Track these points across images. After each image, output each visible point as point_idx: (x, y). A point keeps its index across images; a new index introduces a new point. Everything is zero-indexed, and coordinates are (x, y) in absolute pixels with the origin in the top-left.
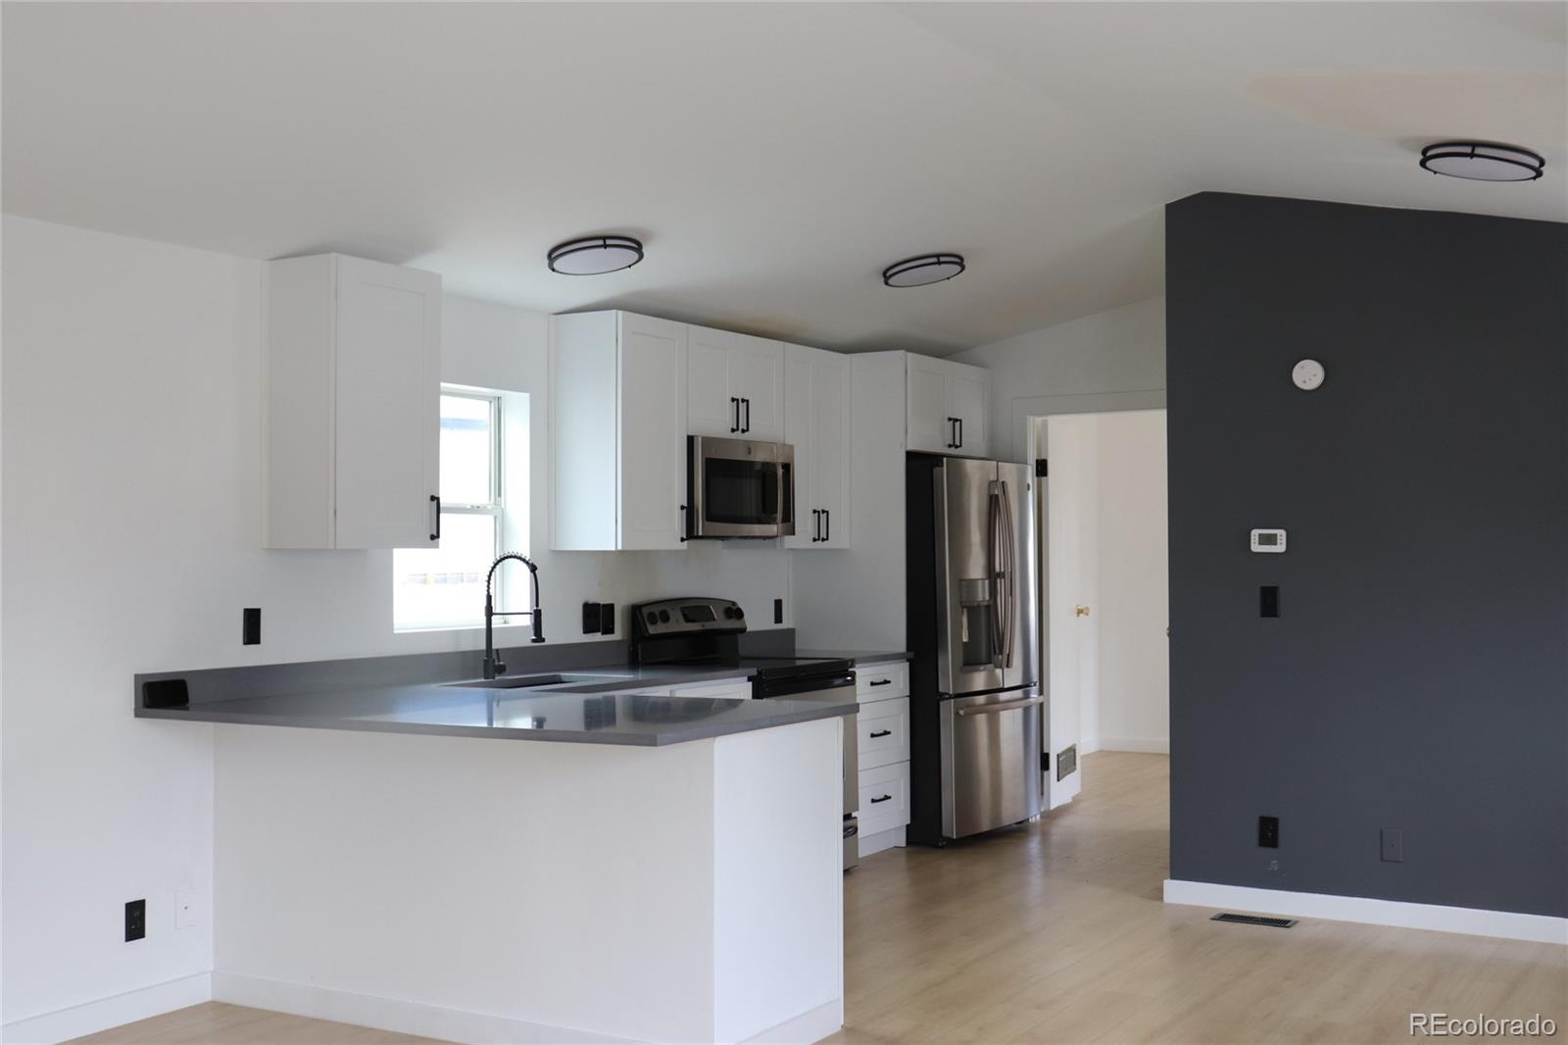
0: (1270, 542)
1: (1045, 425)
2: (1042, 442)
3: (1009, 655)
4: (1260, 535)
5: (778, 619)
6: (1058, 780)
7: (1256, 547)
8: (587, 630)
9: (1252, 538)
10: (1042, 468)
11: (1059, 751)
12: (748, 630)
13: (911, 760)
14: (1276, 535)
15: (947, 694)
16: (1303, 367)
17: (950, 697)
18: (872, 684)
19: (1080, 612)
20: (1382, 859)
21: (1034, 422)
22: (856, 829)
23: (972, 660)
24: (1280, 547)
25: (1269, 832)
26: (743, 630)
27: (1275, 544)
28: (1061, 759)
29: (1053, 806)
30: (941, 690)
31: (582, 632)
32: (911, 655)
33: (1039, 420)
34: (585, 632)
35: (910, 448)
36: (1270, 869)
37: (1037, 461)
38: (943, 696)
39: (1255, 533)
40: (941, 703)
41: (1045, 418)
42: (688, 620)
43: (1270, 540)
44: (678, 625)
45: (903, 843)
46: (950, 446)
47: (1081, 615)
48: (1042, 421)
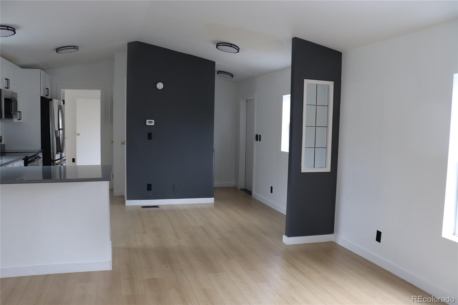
0: (150, 123)
1: (64, 91)
2: (63, 96)
4: (149, 121)
7: (147, 124)
10: (64, 101)
14: (152, 121)
16: (159, 84)
17: (54, 161)
20: (173, 190)
21: (62, 91)
24: (153, 124)
25: (149, 187)
27: (152, 123)
30: (52, 159)
32: (43, 150)
36: (150, 195)
38: (52, 161)
39: (147, 121)
43: (151, 122)
46: (46, 96)
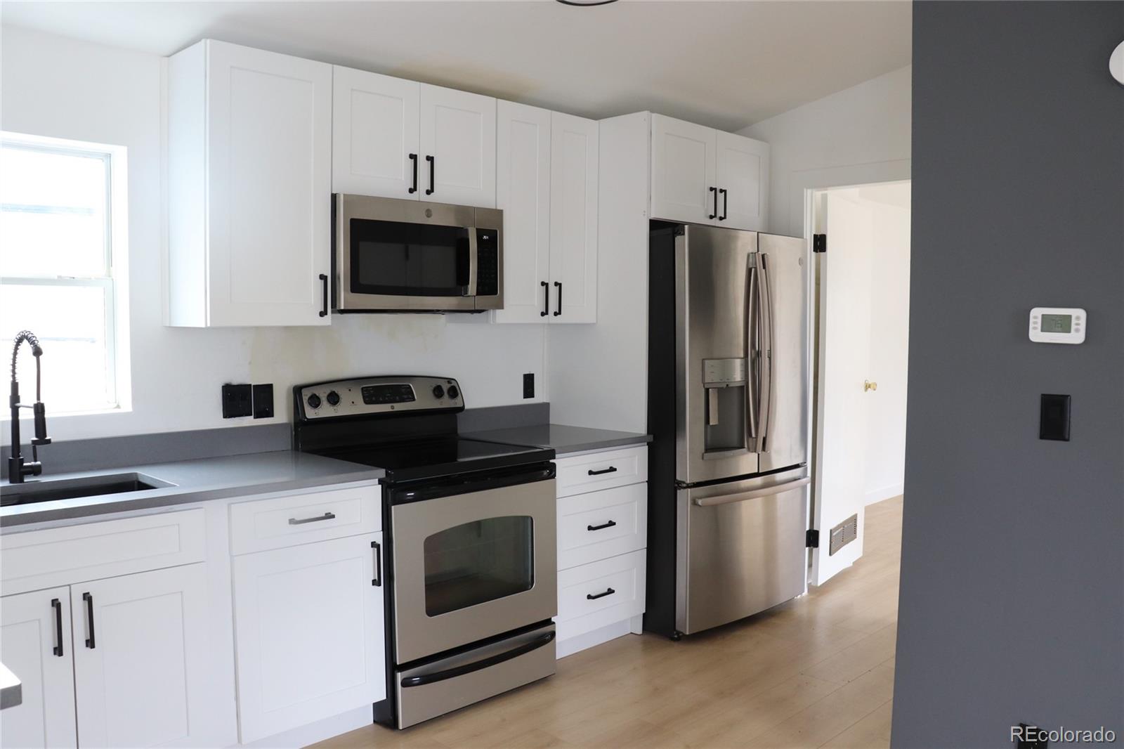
0: (1056, 328)
1: (825, 198)
2: (822, 216)
3: (765, 439)
5: (529, 390)
6: (830, 554)
7: (1037, 335)
8: (229, 412)
9: (1032, 320)
10: (820, 243)
11: (833, 526)
12: (466, 407)
13: (647, 548)
14: (1069, 318)
15: (684, 483)
17: (689, 486)
18: (591, 473)
19: (867, 387)
21: (812, 197)
22: (553, 634)
23: (717, 445)
26: (462, 409)
28: (834, 534)
29: (821, 581)
30: (678, 478)
31: (222, 417)
32: (651, 438)
33: (818, 194)
34: (225, 417)
35: (656, 215)
37: (815, 236)
38: (679, 485)
39: (1037, 314)
40: (678, 491)
41: (826, 192)
42: (368, 401)
43: (1063, 324)
44: (353, 405)
45: (639, 630)
46: (711, 217)
47: (869, 389)
48: (822, 195)
